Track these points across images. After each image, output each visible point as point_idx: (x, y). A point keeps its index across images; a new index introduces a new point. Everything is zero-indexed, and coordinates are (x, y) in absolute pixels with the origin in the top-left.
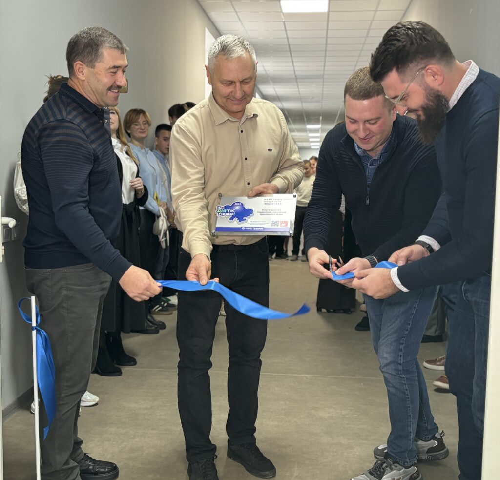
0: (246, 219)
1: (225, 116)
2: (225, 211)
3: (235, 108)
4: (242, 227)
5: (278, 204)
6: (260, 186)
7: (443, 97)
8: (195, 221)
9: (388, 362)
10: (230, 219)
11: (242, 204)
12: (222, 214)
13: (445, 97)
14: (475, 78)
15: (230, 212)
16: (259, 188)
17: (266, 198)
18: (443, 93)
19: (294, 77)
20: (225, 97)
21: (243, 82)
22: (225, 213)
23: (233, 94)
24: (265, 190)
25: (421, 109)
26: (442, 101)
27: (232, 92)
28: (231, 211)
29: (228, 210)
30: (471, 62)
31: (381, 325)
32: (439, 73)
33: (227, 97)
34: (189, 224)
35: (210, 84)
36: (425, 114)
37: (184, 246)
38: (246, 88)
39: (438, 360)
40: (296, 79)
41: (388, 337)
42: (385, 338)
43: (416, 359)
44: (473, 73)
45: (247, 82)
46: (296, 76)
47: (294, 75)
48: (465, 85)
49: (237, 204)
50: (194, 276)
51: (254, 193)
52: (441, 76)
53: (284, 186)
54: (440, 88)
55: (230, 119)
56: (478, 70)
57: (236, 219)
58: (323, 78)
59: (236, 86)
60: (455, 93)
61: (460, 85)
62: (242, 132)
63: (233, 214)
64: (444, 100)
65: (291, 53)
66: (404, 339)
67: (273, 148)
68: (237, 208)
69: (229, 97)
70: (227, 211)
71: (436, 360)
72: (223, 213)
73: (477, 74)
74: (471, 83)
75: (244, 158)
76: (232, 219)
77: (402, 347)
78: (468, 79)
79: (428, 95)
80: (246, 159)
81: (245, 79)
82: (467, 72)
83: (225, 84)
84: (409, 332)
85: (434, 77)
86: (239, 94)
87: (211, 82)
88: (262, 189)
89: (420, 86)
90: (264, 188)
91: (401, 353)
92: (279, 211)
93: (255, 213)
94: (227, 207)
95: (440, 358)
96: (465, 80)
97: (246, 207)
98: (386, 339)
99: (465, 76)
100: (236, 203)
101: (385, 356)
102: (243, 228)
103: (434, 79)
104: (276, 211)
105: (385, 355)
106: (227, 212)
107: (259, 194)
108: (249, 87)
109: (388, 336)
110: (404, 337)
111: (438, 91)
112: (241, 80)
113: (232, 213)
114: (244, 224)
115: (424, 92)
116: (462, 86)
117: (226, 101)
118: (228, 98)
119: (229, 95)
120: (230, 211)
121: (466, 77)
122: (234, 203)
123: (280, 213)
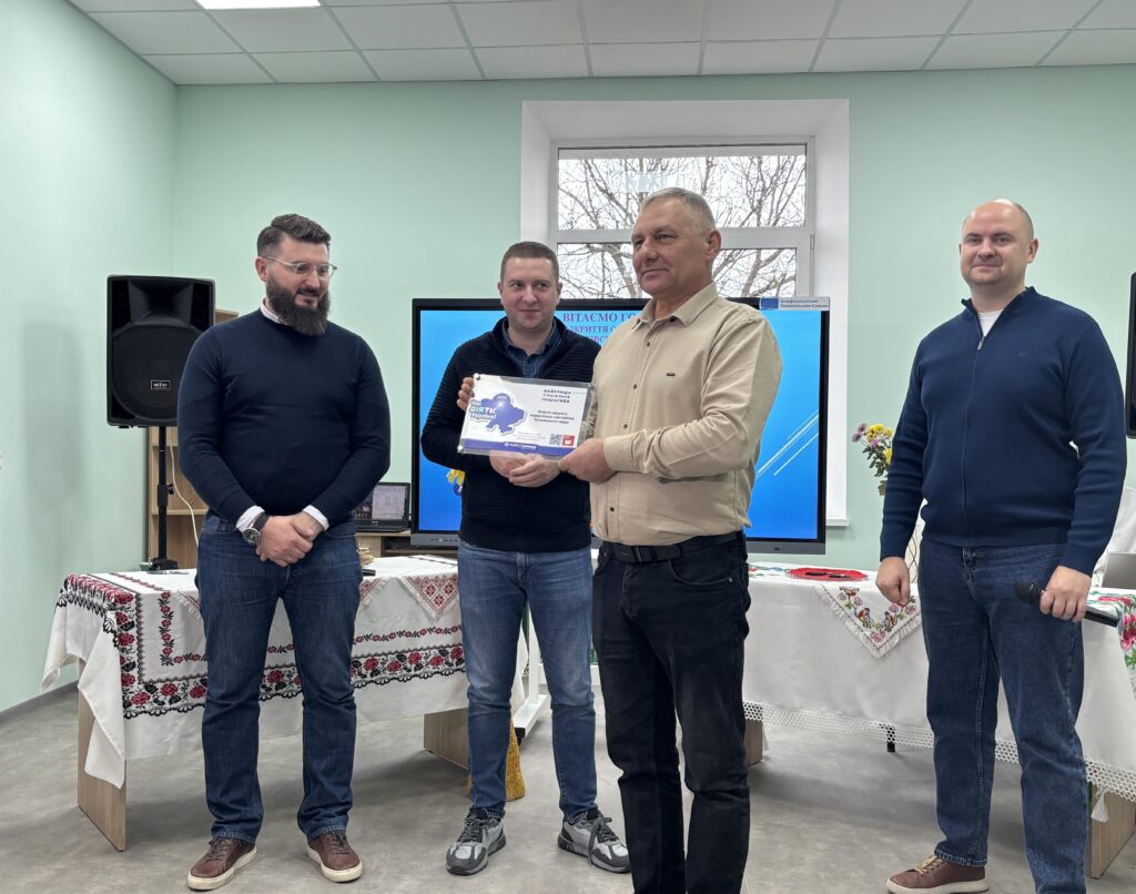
0: (511, 428)
2: (481, 410)
4: (505, 442)
5: (565, 401)
10: (487, 426)
11: (509, 398)
12: (475, 416)
15: (488, 413)
17: (547, 388)
22: (480, 413)
28: (491, 412)
29: (487, 409)
49: (501, 397)
57: (497, 427)
63: (493, 417)
70: (485, 410)
72: (477, 413)
92: (564, 416)
93: (527, 416)
94: (485, 402)
97: (516, 404)
100: (500, 394)
102: (507, 445)
114: (509, 437)
120: (489, 411)
122: (497, 395)
123: (566, 420)
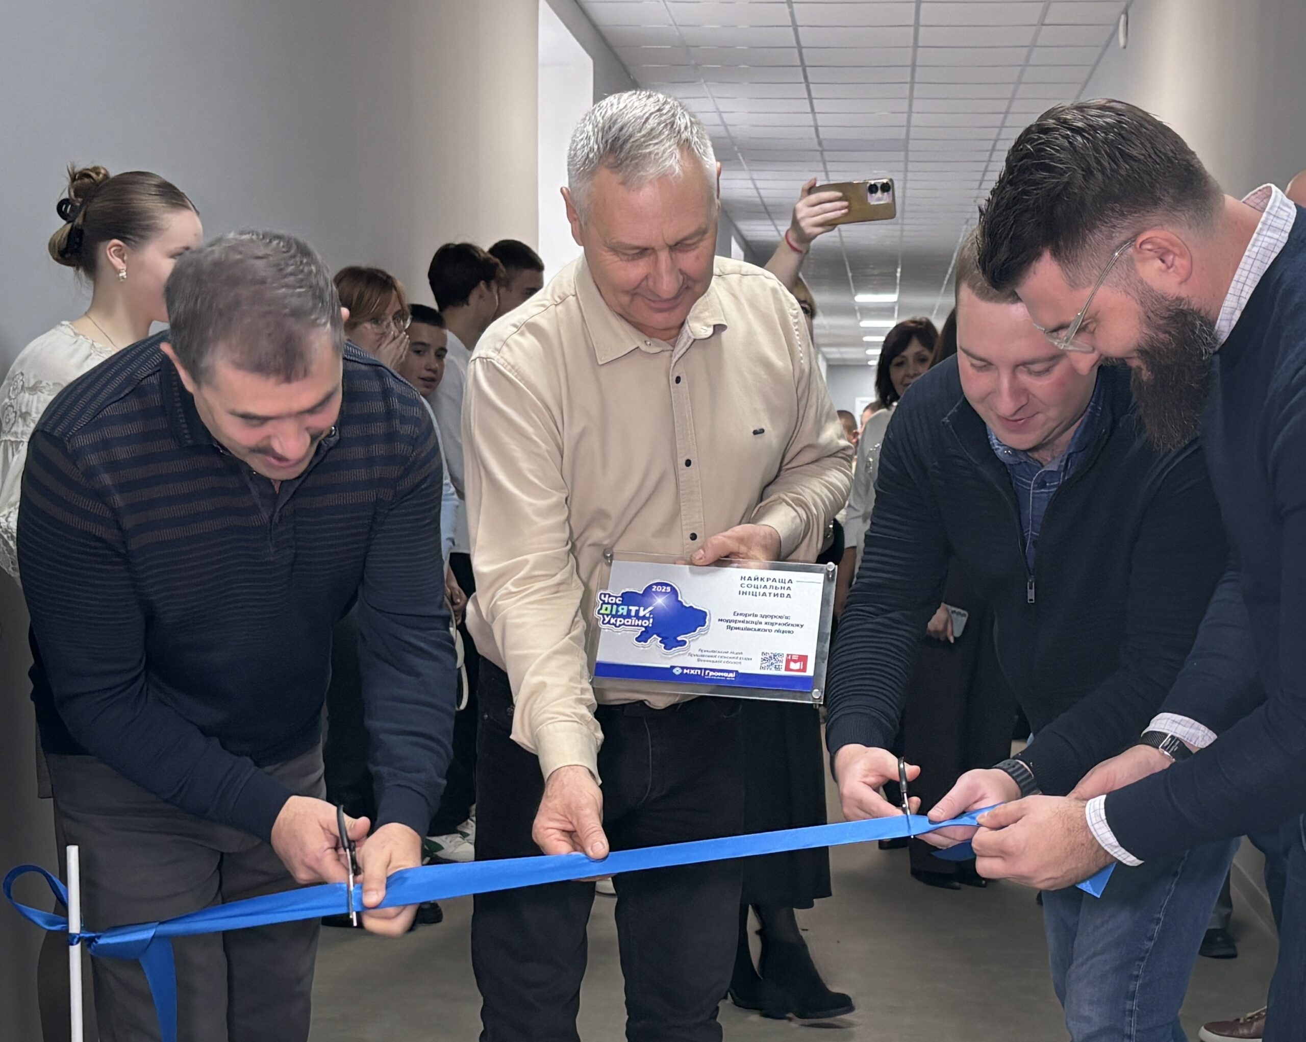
0: (684, 643)
1: (629, 339)
2: (623, 610)
3: (659, 319)
4: (673, 667)
5: (782, 595)
6: (729, 533)
7: (1196, 313)
8: (549, 658)
9: (1094, 1029)
10: (637, 639)
11: (674, 590)
12: (613, 621)
13: (1203, 313)
14: (1284, 238)
15: (637, 616)
16: (724, 539)
17: (746, 572)
18: (1195, 304)
19: (814, 144)
20: (627, 292)
21: (678, 246)
22: (622, 616)
23: (651, 283)
24: (743, 549)
25: (1135, 354)
26: (1194, 325)
27: (646, 278)
28: (642, 613)
29: (633, 609)
30: (1270, 188)
31: (1077, 924)
32: (1177, 251)
33: (634, 292)
34: (531, 669)
35: (579, 244)
36: (1152, 367)
37: (519, 735)
38: (689, 261)
39: (1242, 1021)
40: (822, 152)
41: (1095, 959)
42: (1087, 959)
43: (1176, 1021)
44: (1279, 224)
45: (689, 245)
46: (820, 143)
47: (816, 141)
48: (1257, 263)
49: (659, 589)
50: (558, 835)
51: (711, 555)
52: (1182, 255)
53: (796, 529)
54: (1184, 292)
55: (643, 347)
56: (1293, 212)
57: (655, 640)
58: (906, 150)
59: (656, 262)
60: (1231, 290)
61: (1241, 265)
62: (678, 380)
63: (646, 623)
64: (1198, 323)
65: (804, 71)
66: (1143, 964)
67: (766, 425)
68: (660, 601)
69: (638, 291)
70: (629, 611)
71: (1238, 1020)
72: (616, 616)
73: (1289, 228)
74: (1274, 256)
75: (682, 462)
76: (643, 637)
77: (1136, 985)
78: (1264, 245)
79: (1151, 315)
80: (688, 463)
81: (685, 239)
82: (1260, 226)
83: (625, 254)
84: (1155, 944)
85: (1163, 261)
86: (667, 285)
87: (581, 236)
88: (733, 546)
89: (1128, 293)
90: (741, 540)
91: (1133, 1005)
92: (784, 621)
93: (712, 621)
94: (629, 598)
95: (1250, 1015)
96: (1256, 249)
97: (688, 599)
98: (1089, 963)
99: (1255, 235)
100: (657, 584)
101: (1086, 1014)
102: (677, 671)
103: (1163, 266)
104: (774, 620)
105: (1086, 1010)
106: (628, 616)
107: (723, 560)
108: (697, 258)
109: (1095, 954)
110: (1142, 959)
111: (1179, 299)
112: (672, 243)
113: (644, 618)
114: (681, 658)
115: (1138, 307)
116: (1248, 267)
117: (632, 301)
118: (636, 294)
119: (638, 286)
120: (637, 612)
121: (1256, 240)
122: (650, 587)
123: (786, 626)
